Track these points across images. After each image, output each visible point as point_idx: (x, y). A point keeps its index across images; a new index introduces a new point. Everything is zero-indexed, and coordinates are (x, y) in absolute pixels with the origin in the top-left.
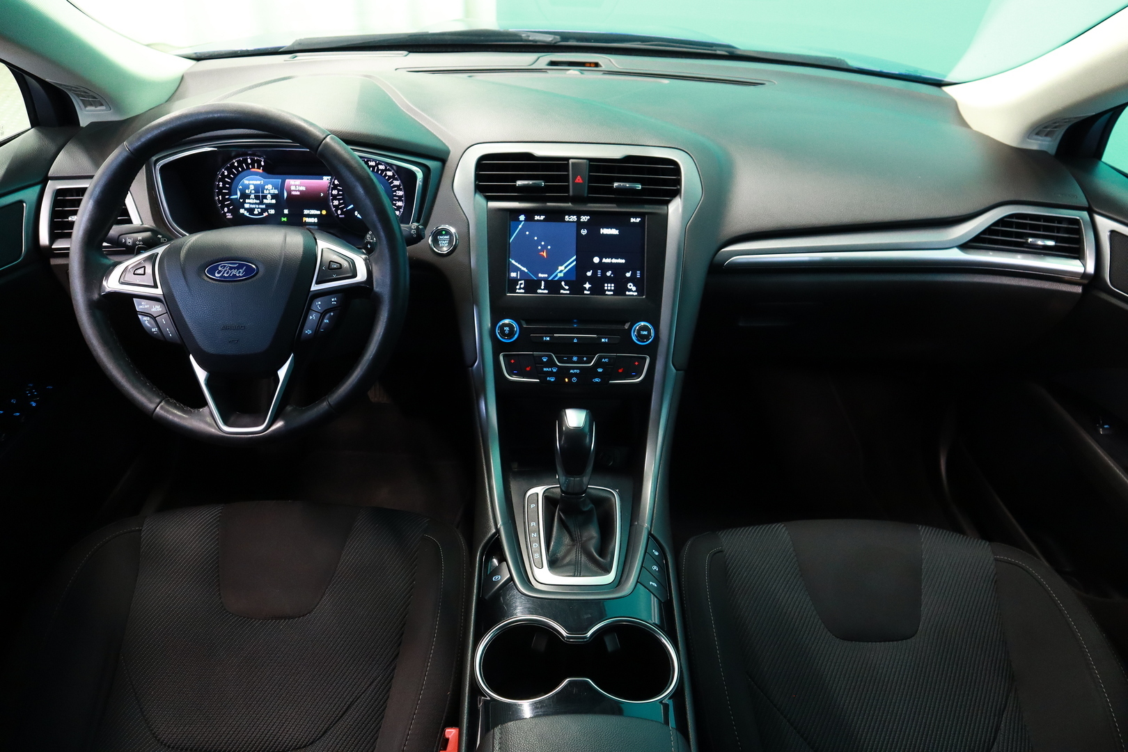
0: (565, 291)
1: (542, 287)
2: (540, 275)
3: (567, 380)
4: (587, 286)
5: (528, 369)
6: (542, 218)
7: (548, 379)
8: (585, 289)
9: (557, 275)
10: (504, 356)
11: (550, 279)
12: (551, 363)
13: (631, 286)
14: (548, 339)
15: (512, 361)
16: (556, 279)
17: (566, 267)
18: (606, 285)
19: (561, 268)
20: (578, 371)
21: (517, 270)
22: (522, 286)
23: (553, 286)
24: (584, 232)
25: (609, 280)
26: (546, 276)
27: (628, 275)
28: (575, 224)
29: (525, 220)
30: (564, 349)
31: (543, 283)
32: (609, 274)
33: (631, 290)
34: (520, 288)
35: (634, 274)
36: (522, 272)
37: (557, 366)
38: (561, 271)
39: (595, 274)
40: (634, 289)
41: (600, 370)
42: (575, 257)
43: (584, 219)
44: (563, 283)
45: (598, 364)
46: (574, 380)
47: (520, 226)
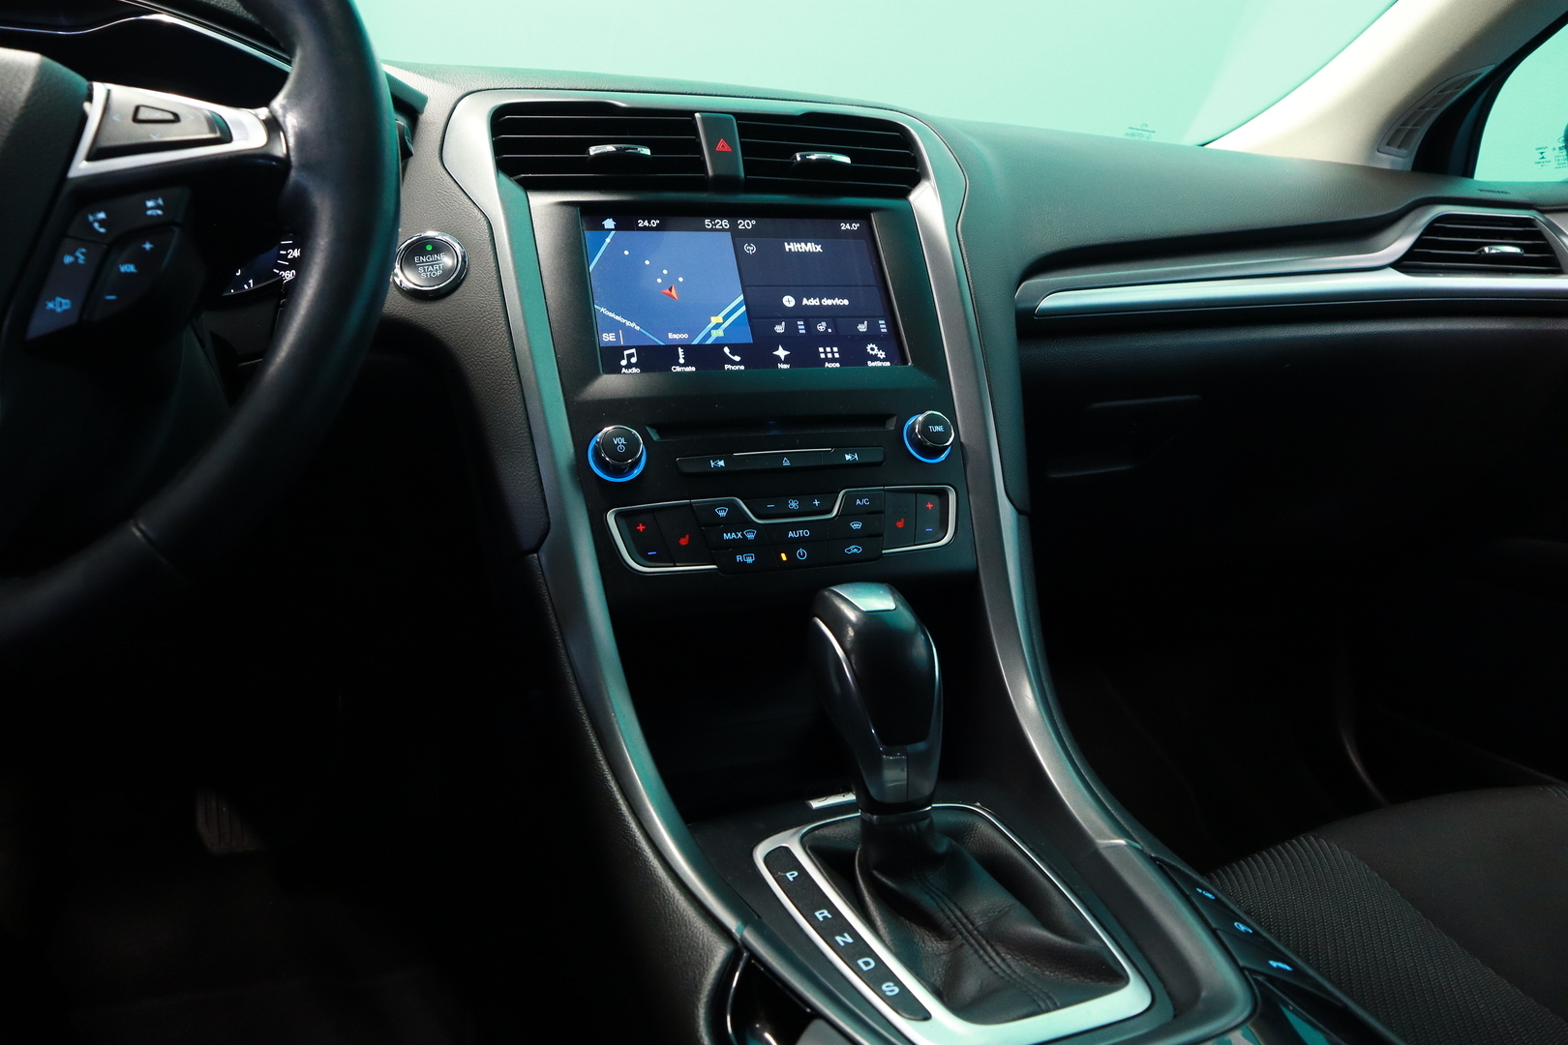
0: (735, 365)
1: (682, 361)
2: (671, 336)
3: (784, 557)
4: (781, 353)
5: (684, 542)
6: (655, 223)
7: (739, 558)
8: (778, 359)
9: (709, 335)
10: (617, 516)
11: (695, 342)
12: (738, 521)
13: (872, 349)
14: (721, 463)
15: (641, 528)
16: (709, 342)
17: (726, 318)
18: (821, 350)
19: (715, 320)
20: (805, 533)
21: (615, 327)
22: (634, 360)
23: (706, 355)
24: (750, 249)
25: (826, 340)
26: (686, 336)
27: (862, 328)
28: (728, 235)
29: (617, 228)
30: (762, 486)
31: (680, 350)
32: (822, 327)
33: (875, 358)
34: (629, 366)
35: (873, 326)
36: (628, 331)
37: (753, 525)
38: (717, 326)
39: (791, 328)
40: (882, 354)
41: (856, 526)
42: (741, 297)
43: (745, 224)
44: (726, 350)
45: (848, 513)
46: (802, 554)
47: (608, 240)
